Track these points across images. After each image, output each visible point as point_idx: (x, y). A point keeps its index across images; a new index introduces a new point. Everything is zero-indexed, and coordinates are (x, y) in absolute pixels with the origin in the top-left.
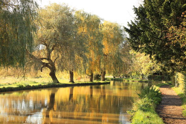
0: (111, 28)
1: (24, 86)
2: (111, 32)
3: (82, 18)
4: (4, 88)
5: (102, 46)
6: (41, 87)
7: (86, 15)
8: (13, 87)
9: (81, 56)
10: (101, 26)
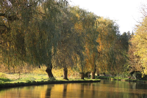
0: (106, 25)
1: (32, 82)
2: (105, 29)
3: (77, 15)
4: (18, 83)
5: (98, 44)
6: (43, 83)
7: (82, 12)
8: (24, 82)
9: (77, 54)
10: (97, 24)
